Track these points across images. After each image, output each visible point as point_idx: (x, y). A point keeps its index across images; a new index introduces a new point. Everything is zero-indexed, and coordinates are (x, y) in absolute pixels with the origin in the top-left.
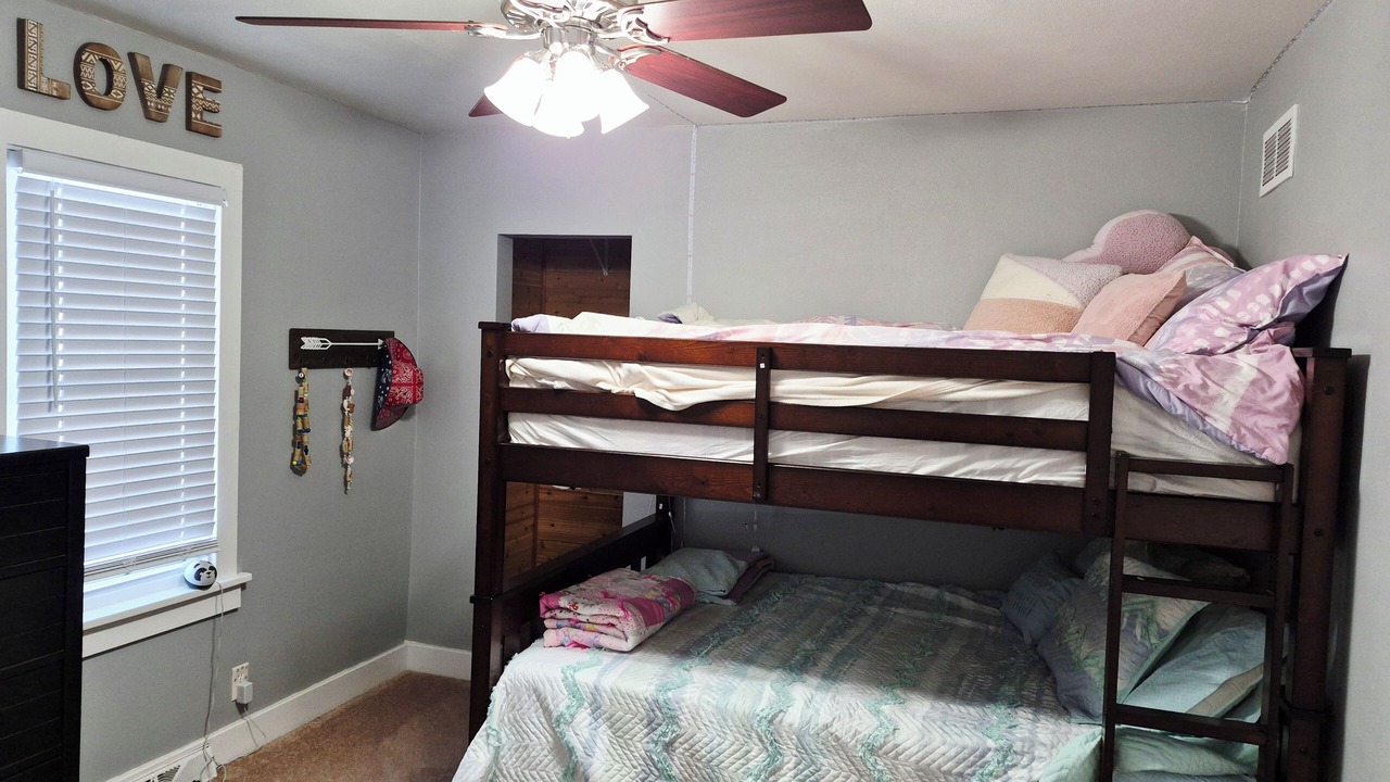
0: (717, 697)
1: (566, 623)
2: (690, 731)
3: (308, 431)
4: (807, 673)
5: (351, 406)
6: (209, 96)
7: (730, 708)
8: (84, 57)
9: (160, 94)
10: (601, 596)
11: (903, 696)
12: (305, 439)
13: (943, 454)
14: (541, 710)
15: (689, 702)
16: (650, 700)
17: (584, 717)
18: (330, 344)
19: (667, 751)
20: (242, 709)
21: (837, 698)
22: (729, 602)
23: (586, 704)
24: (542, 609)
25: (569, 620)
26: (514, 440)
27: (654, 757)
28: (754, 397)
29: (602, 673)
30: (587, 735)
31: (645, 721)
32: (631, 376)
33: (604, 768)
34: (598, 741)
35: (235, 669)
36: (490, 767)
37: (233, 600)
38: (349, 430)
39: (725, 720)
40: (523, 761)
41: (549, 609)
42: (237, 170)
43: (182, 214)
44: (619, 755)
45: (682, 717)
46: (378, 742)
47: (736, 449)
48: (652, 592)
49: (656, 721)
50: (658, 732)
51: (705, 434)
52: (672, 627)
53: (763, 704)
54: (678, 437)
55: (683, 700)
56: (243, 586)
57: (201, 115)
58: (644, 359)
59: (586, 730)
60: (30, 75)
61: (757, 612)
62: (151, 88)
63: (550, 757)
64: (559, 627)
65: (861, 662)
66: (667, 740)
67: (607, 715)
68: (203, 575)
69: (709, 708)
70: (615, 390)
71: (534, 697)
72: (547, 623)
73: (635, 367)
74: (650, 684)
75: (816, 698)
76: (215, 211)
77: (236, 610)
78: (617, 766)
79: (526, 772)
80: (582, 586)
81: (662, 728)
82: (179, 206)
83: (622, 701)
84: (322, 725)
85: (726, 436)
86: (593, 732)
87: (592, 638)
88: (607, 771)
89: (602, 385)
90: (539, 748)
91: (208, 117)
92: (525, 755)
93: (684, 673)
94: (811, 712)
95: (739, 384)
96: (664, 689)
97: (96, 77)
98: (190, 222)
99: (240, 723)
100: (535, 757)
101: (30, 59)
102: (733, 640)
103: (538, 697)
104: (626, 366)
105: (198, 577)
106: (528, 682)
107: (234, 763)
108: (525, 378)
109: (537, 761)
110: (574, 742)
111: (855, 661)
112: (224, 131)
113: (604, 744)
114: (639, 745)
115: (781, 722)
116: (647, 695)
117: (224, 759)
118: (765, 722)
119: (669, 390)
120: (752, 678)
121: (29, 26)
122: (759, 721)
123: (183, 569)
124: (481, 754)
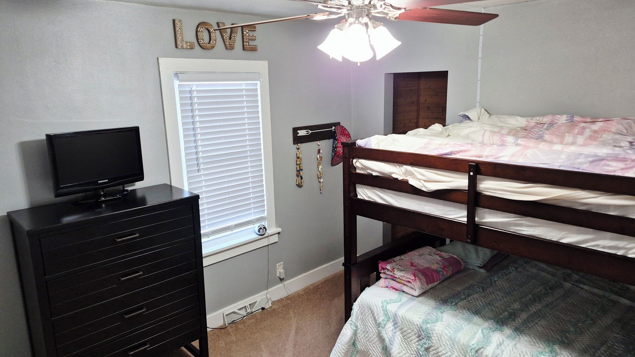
0: (451, 332)
1: (389, 277)
2: (436, 346)
3: (302, 170)
4: (506, 326)
5: (321, 158)
6: (251, 34)
7: (457, 339)
8: (198, 30)
9: (230, 38)
10: (410, 264)
11: (558, 351)
12: (301, 173)
13: (579, 233)
14: (373, 318)
15: (437, 332)
16: (419, 326)
17: (390, 326)
18: (311, 132)
19: (426, 351)
20: (282, 280)
21: (517, 345)
22: (482, 271)
23: (391, 320)
24: (380, 268)
25: (391, 276)
26: (359, 197)
27: (421, 352)
28: (467, 189)
29: (399, 307)
30: (391, 335)
31: (417, 335)
32: (407, 173)
33: (398, 351)
34: (396, 338)
35: (278, 265)
36: (352, 338)
37: (275, 239)
38: (320, 167)
39: (454, 345)
40: (366, 338)
41: (383, 269)
42: (265, 64)
43: (244, 87)
44: (405, 347)
45: (433, 338)
46: (333, 300)
47: (458, 214)
48: (436, 265)
49: (422, 336)
50: (422, 342)
51: (444, 205)
52: (445, 284)
53: (474, 342)
54: (430, 204)
55: (435, 330)
56: (279, 233)
57: (248, 43)
58: (413, 164)
59: (391, 332)
60: (179, 43)
61: (496, 279)
62: (227, 36)
63: (377, 339)
64: (386, 278)
65: (543, 322)
66: (426, 346)
67: (400, 328)
68: (261, 230)
69: (446, 337)
70: (400, 178)
71: (370, 311)
72: (381, 275)
73: (409, 168)
74: (420, 318)
75: (505, 343)
76: (257, 84)
77: (277, 242)
78: (404, 352)
79: (368, 343)
80: (402, 257)
81: (424, 341)
82: (241, 85)
83: (407, 323)
84: (314, 288)
85: (454, 207)
86: (394, 334)
87: (400, 287)
88: (399, 353)
89: (394, 176)
90: (372, 334)
91: (251, 43)
92: (367, 335)
93: (439, 314)
94: (499, 351)
95: (460, 181)
96: (426, 322)
97: (205, 36)
98: (247, 90)
99: (281, 285)
100: (371, 338)
101: (178, 35)
102: (475, 296)
103: (372, 312)
104: (405, 167)
105: (259, 231)
106: (368, 304)
107: (278, 301)
108: (362, 169)
109: (371, 339)
110: (385, 336)
111: (540, 320)
112: (259, 48)
113: (399, 341)
114: (414, 345)
115: (482, 353)
116: (418, 323)
117: (275, 299)
118: (473, 351)
119: (425, 181)
120: (475, 324)
121: (177, 22)
122: (471, 350)
123: (254, 227)
124: (348, 331)
